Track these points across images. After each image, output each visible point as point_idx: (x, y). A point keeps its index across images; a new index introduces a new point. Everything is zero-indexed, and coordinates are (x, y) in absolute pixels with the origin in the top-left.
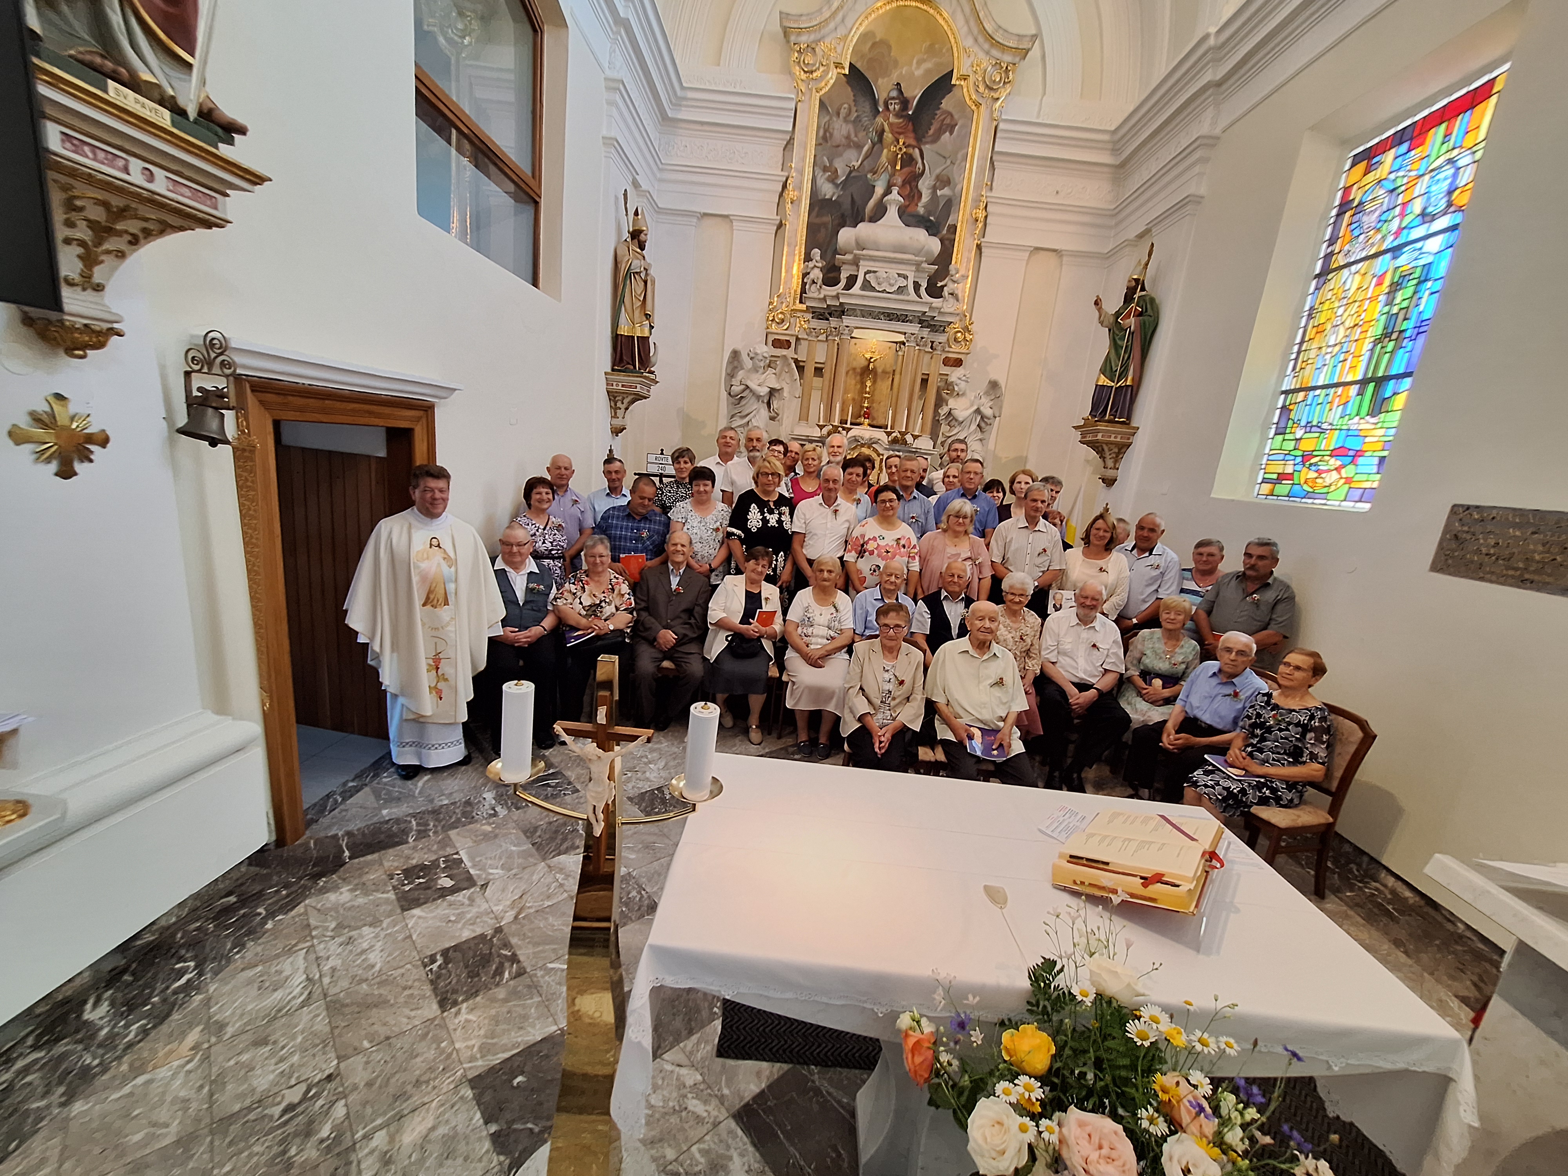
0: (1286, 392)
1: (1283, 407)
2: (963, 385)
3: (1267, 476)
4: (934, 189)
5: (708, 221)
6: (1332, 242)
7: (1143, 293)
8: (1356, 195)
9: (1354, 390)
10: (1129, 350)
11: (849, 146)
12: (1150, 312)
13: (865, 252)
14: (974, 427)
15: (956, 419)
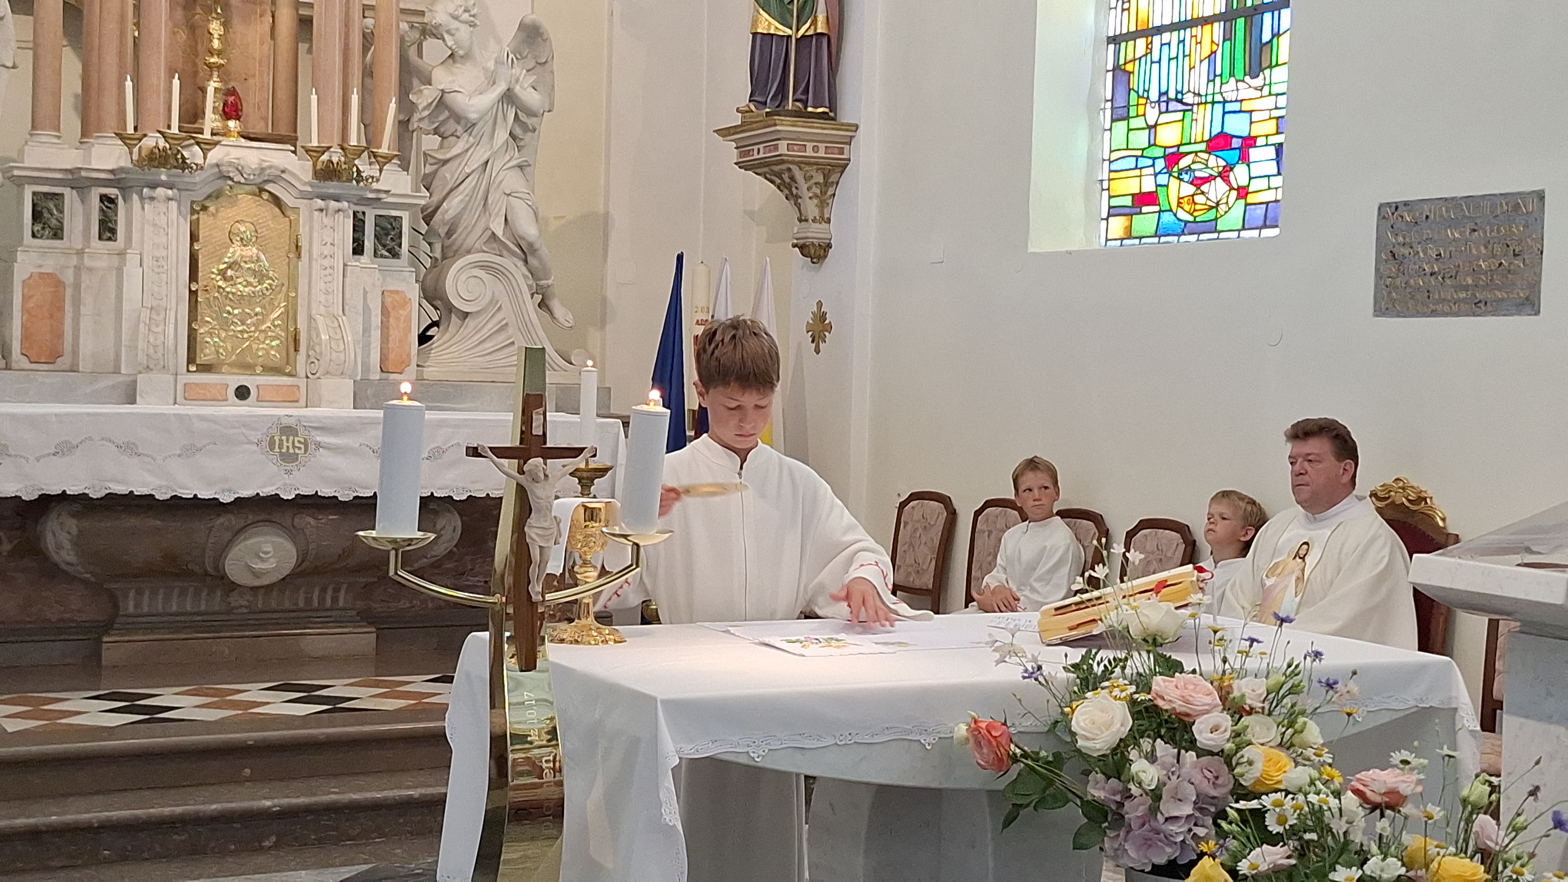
0: (1116, 41)
1: (1117, 68)
3: (1114, 202)
9: (1216, 28)
14: (502, 135)
15: (457, 117)
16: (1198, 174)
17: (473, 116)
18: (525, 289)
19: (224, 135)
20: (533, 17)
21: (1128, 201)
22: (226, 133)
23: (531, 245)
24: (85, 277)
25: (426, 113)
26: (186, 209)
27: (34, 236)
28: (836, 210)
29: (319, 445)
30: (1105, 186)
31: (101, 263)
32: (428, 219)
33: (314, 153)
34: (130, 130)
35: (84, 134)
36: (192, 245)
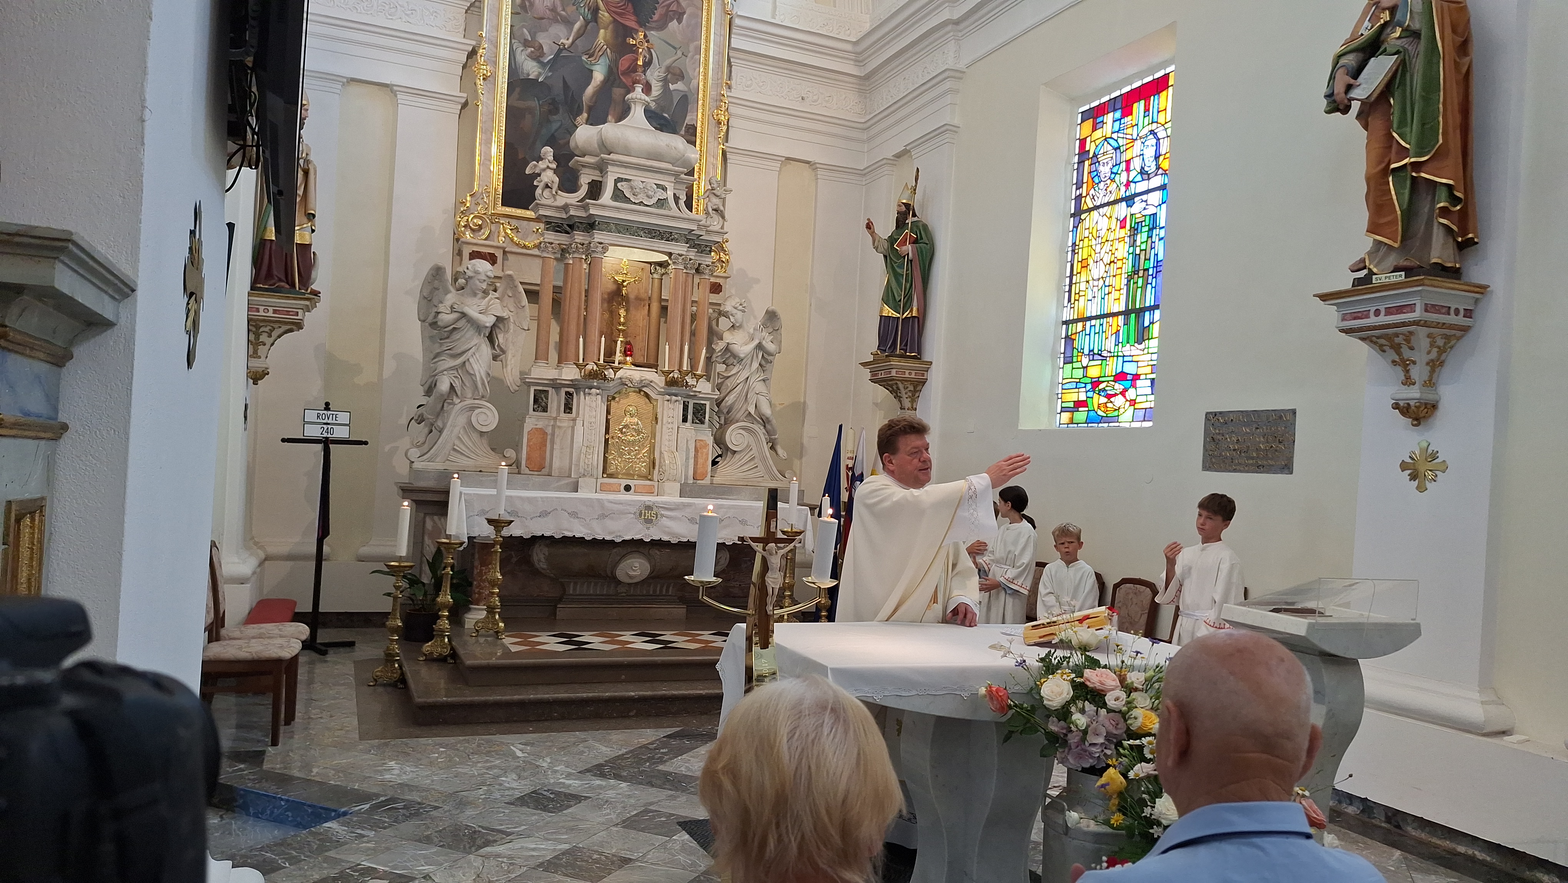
0: (1066, 323)
1: (1067, 337)
2: (739, 314)
3: (1064, 405)
4: (665, 82)
5: (354, 89)
6: (1079, 185)
7: (915, 219)
8: (1090, 147)
9: (1121, 318)
10: (910, 279)
11: (557, 21)
12: (925, 239)
13: (612, 156)
14: (755, 365)
15: (734, 356)
16: (1109, 392)
17: (742, 356)
18: (764, 440)
19: (624, 364)
20: (773, 307)
21: (1072, 405)
22: (625, 363)
23: (767, 418)
24: (557, 431)
25: (720, 354)
26: (605, 399)
27: (534, 410)
28: (919, 405)
29: (662, 516)
30: (1060, 396)
31: (565, 424)
32: (718, 405)
33: (666, 373)
34: (581, 361)
35: (560, 362)
36: (607, 417)
